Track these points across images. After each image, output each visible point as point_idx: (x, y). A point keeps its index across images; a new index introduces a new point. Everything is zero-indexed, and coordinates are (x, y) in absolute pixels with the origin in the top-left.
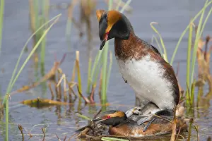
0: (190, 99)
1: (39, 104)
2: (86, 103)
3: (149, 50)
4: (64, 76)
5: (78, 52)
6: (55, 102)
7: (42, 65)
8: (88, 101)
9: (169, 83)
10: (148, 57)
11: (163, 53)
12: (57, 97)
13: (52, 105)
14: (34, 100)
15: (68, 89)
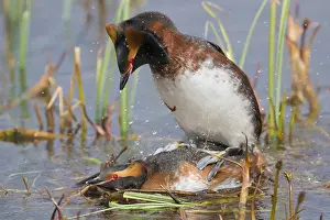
0: (276, 129)
1: (17, 138)
2: (98, 134)
3: (207, 50)
4: (59, 89)
5: (77, 50)
6: (45, 134)
7: (22, 71)
8: (101, 131)
9: (247, 101)
10: (209, 62)
11: (227, 50)
12: (49, 125)
13: (40, 138)
14: (9, 131)
15: (67, 113)
